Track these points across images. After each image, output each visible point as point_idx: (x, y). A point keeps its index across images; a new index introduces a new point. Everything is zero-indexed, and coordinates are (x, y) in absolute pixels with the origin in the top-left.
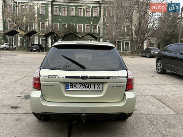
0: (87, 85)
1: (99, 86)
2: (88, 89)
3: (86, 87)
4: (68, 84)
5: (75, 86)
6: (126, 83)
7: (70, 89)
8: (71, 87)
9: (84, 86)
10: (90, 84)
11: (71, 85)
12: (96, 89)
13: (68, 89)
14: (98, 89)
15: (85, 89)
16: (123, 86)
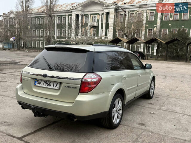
0: (49, 83)
1: (56, 86)
2: (49, 87)
3: (48, 85)
4: (36, 80)
5: (40, 82)
6: (80, 85)
7: (37, 85)
8: (38, 83)
9: (46, 83)
10: (51, 82)
11: (38, 81)
12: (54, 88)
13: (36, 84)
14: (56, 88)
15: (46, 86)
16: (76, 88)
